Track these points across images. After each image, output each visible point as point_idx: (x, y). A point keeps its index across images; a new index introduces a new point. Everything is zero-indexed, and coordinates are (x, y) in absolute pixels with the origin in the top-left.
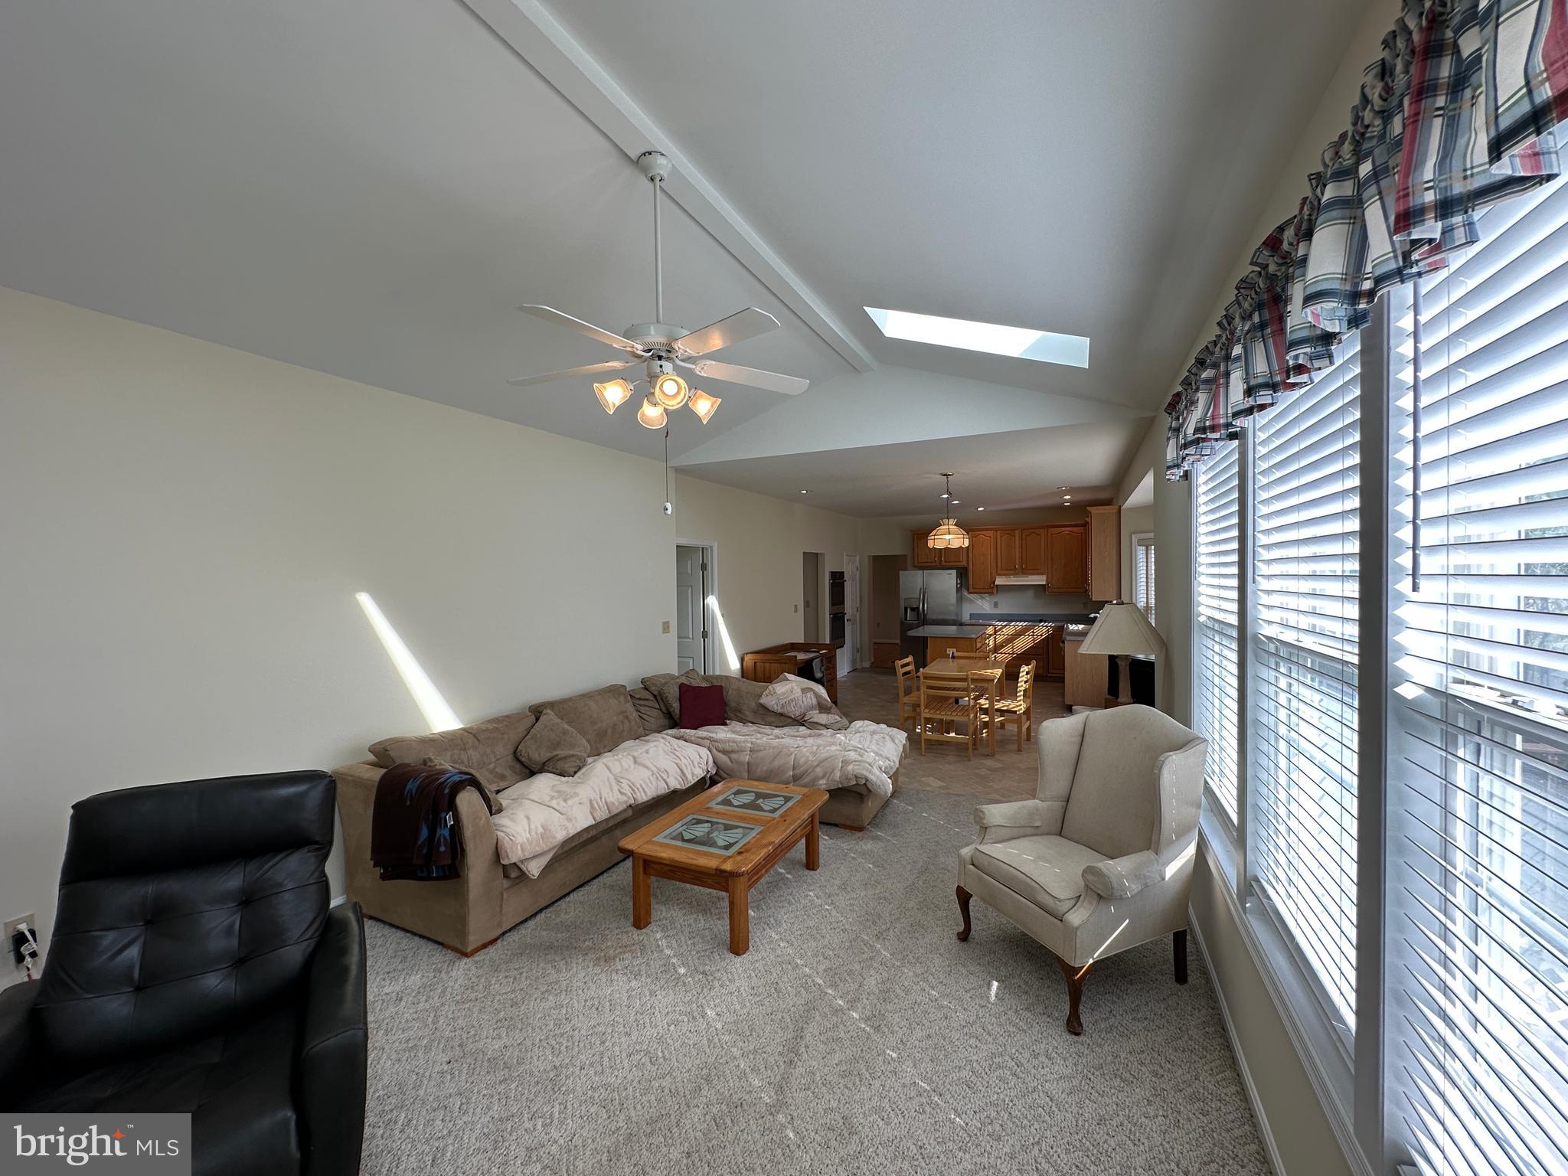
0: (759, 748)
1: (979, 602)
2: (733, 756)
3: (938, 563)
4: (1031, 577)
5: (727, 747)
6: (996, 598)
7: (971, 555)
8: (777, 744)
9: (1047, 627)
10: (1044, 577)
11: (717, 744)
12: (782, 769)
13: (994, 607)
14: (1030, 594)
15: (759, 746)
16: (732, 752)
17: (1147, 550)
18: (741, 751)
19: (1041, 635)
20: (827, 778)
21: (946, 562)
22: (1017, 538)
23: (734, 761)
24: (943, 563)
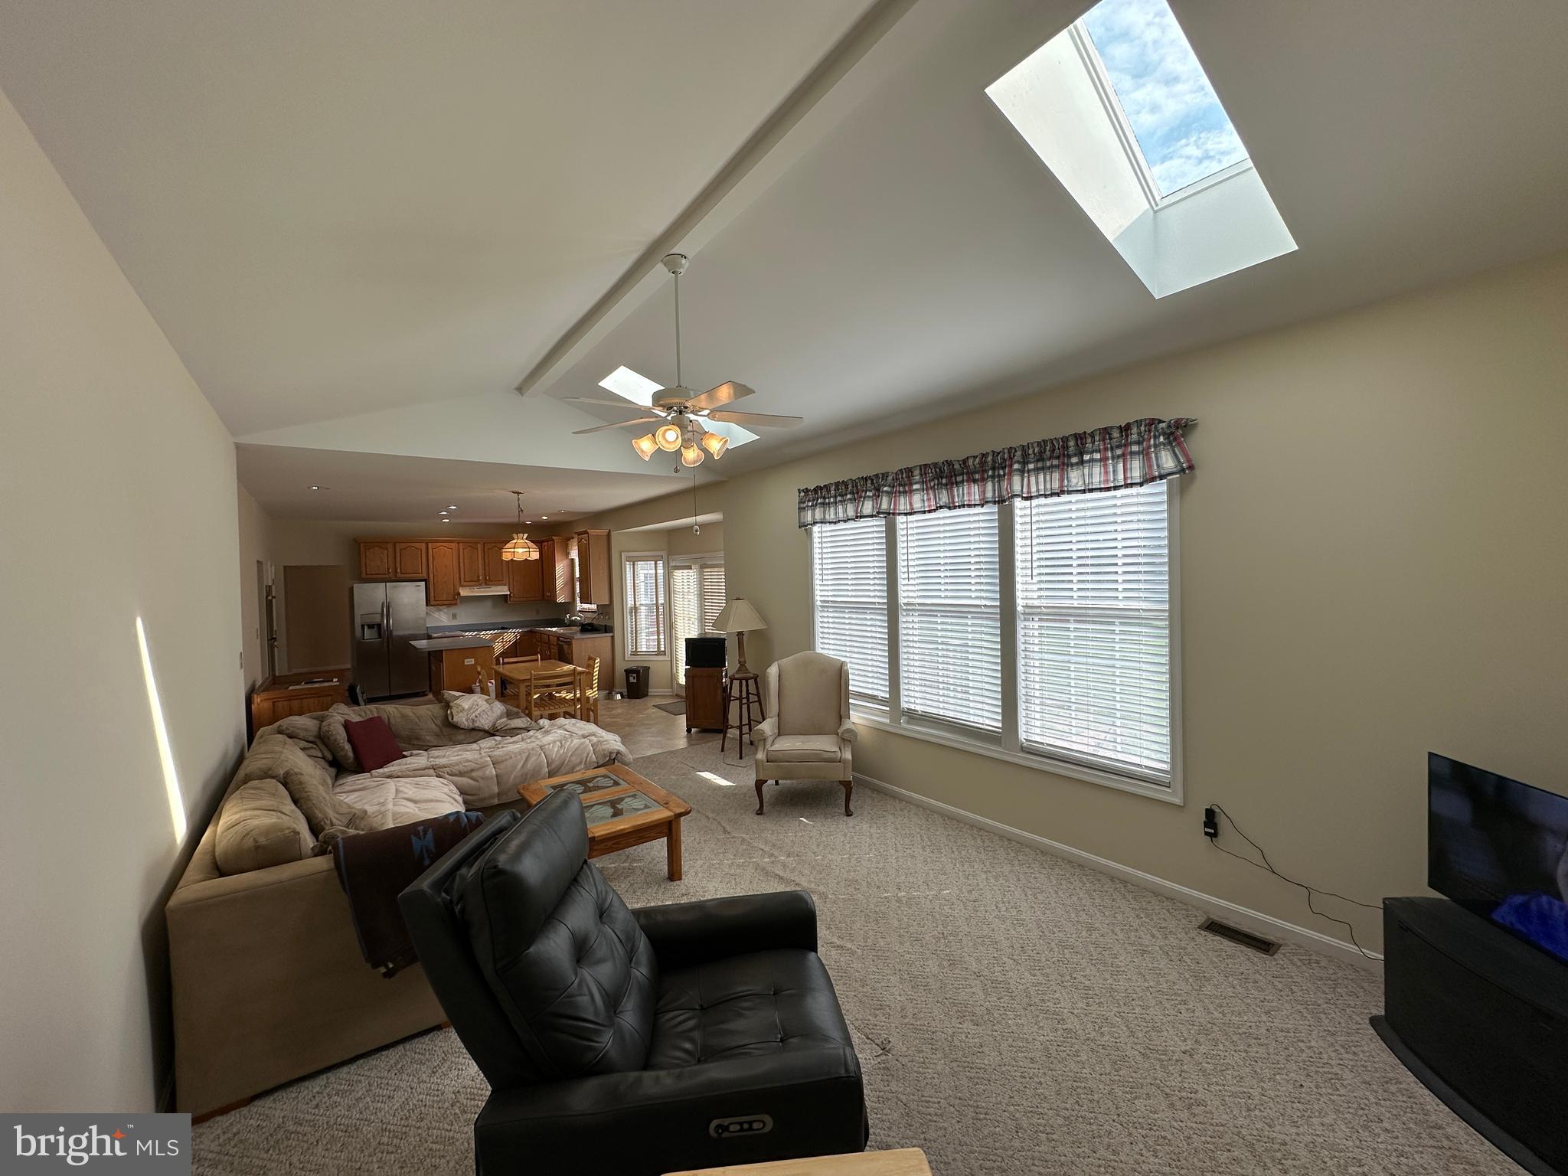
0: (504, 759)
1: (436, 615)
2: (474, 774)
3: (391, 575)
4: (493, 588)
5: (461, 768)
6: (454, 610)
7: (431, 566)
8: (518, 750)
9: (514, 633)
10: (506, 588)
11: (447, 769)
12: (537, 769)
13: (453, 619)
14: (489, 604)
15: (502, 756)
16: (472, 770)
17: (656, 564)
18: (484, 766)
19: (510, 641)
20: (583, 763)
21: (401, 573)
22: (479, 549)
23: (479, 779)
24: (399, 575)
